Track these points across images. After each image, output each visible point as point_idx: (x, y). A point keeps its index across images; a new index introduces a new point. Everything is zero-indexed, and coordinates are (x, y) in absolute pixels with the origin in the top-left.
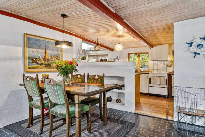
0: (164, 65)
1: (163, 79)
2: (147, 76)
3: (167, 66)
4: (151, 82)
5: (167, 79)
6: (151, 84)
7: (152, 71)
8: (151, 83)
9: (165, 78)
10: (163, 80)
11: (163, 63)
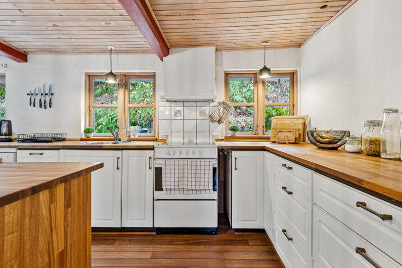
0: (202, 118)
1: (203, 168)
2: (148, 159)
3: (211, 118)
4: (164, 183)
5: (216, 166)
6: (162, 190)
7: (167, 136)
8: (164, 187)
9: (211, 164)
10: (202, 172)
11: (198, 111)
